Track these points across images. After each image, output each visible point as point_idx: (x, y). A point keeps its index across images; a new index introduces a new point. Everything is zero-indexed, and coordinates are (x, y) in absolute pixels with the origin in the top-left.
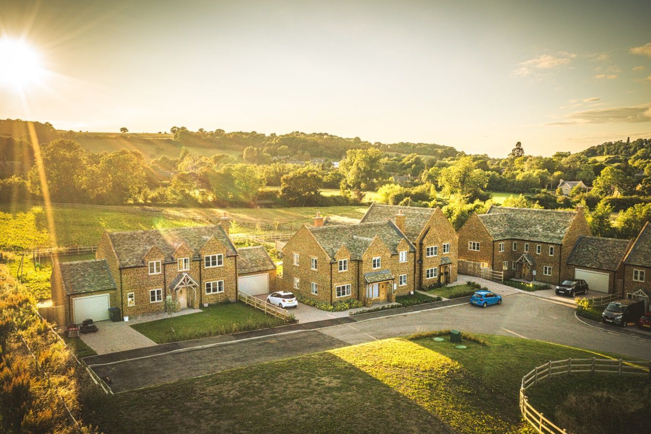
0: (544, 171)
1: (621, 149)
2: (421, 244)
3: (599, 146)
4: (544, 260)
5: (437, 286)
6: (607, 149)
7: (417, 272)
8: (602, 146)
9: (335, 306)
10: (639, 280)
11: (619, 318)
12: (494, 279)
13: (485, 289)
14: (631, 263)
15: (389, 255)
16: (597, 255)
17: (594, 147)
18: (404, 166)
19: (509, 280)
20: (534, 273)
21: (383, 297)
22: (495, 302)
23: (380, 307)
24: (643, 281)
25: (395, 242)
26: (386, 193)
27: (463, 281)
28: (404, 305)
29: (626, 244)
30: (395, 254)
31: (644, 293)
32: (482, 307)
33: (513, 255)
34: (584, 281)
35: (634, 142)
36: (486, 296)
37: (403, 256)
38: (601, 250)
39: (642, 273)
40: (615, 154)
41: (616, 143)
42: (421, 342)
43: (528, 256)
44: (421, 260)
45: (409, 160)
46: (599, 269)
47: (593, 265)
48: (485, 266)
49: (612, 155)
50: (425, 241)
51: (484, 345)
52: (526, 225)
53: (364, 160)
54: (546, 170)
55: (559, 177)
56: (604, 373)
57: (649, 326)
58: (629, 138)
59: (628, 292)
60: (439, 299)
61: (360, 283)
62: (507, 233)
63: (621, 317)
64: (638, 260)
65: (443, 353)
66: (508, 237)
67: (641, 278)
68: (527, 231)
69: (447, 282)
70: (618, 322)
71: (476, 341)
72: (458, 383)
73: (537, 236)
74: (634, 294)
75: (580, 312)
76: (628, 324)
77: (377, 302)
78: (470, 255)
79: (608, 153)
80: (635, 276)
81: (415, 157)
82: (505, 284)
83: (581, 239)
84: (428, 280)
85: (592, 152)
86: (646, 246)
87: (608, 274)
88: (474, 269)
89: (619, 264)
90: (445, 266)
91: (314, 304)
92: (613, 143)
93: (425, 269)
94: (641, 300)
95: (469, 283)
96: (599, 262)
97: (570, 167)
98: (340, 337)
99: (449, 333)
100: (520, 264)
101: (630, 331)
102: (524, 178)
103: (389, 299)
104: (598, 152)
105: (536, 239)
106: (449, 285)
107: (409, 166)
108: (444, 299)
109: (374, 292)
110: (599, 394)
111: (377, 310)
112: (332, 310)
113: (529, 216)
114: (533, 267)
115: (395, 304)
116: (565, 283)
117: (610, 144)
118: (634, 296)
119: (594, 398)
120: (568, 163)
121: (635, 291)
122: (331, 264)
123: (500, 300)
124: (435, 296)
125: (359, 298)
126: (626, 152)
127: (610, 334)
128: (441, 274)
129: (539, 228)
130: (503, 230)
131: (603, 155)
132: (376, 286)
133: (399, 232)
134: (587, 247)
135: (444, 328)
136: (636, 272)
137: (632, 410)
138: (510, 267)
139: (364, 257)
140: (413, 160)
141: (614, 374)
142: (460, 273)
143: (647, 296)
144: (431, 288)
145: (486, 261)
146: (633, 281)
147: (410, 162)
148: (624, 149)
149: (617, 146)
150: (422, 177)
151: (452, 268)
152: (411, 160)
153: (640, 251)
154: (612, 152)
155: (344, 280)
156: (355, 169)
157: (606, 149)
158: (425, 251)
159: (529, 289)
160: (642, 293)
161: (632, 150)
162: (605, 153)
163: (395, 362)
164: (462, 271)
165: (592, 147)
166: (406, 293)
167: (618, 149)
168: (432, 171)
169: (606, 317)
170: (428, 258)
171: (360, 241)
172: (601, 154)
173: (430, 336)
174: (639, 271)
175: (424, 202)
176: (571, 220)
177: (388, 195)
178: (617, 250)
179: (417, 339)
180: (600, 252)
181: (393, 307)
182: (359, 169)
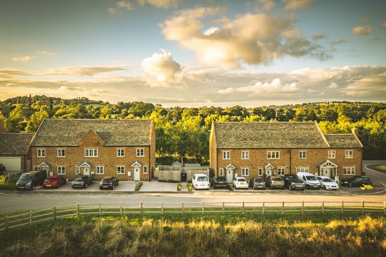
1: (27, 100)
3: (13, 98)
6: (19, 100)
8: (15, 98)
10: (41, 156)
11: (29, 184)
14: (36, 145)
16: (11, 145)
17: (11, 99)
24: (45, 157)
29: (31, 136)
31: (45, 165)
34: (2, 164)
35: (33, 97)
38: (14, 142)
39: (43, 151)
40: (23, 103)
41: (23, 97)
46: (14, 155)
47: (8, 153)
49: (22, 103)
56: (18, 227)
58: (30, 95)
59: (34, 166)
63: (30, 183)
64: (40, 143)
67: (43, 155)
74: (39, 166)
76: (36, 187)
79: (19, 103)
80: (39, 154)
86: (45, 133)
87: (20, 157)
89: (27, 149)
92: (22, 97)
94: (44, 169)
96: (13, 150)
101: (37, 192)
104: (13, 102)
117: (20, 97)
118: (39, 168)
121: (39, 164)
126: (29, 102)
127: (23, 197)
134: (3, 141)
136: (39, 151)
137: (43, 252)
141: (26, 225)
143: (47, 166)
146: (38, 158)
148: (28, 101)
149: (24, 99)
153: (41, 137)
154: (21, 102)
157: (18, 100)
160: (44, 165)
161: (33, 101)
162: (17, 103)
165: (9, 99)
167: (25, 100)
169: (19, 185)
172: (15, 103)
174: (41, 150)
178: (26, 140)
180: (14, 143)
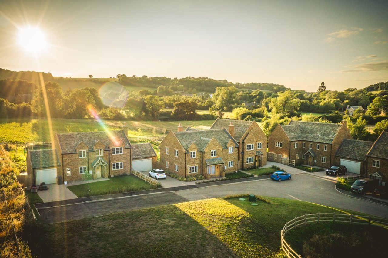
0: (338, 100)
2: (243, 143)
3: (375, 85)
4: (321, 153)
5: (254, 168)
6: (381, 86)
7: (241, 159)
8: (378, 85)
9: (187, 178)
10: (376, 166)
11: (361, 189)
12: (290, 165)
13: (283, 171)
14: (372, 156)
15: (221, 149)
16: (354, 151)
17: (372, 85)
18: (252, 97)
19: (298, 165)
20: (315, 161)
21: (217, 173)
22: (286, 178)
23: (215, 179)
24: (379, 167)
25: (226, 141)
26: (237, 113)
27: (270, 165)
28: (229, 179)
29: (372, 144)
30: (226, 148)
31: (379, 175)
32: (278, 181)
33: (302, 150)
34: (345, 166)
36: (281, 174)
37: (231, 150)
38: (356, 148)
39: (378, 162)
40: (386, 90)
42: (231, 200)
43: (312, 151)
44: (243, 152)
45: (255, 93)
46: (355, 160)
47: (351, 157)
48: (285, 157)
49: (384, 90)
50: (245, 141)
51: (269, 203)
52: (312, 132)
53: (226, 93)
54: (339, 99)
55: (347, 103)
56: (341, 222)
57: (379, 195)
59: (369, 174)
60: (252, 176)
61: (203, 165)
62: (300, 136)
63: (362, 189)
64: (376, 154)
65: (242, 207)
66: (300, 139)
67: (378, 166)
68: (312, 136)
69: (260, 166)
70: (360, 192)
71: (264, 201)
72: (246, 225)
73: (317, 139)
74: (373, 175)
75: (339, 186)
76: (367, 193)
77: (213, 176)
78: (276, 150)
79: (381, 89)
80: (374, 164)
81: (259, 91)
82: (296, 168)
83: (345, 141)
84: (247, 164)
85: (371, 88)
86: (382, 145)
87: (360, 163)
88: (278, 158)
90: (259, 156)
91: (176, 177)
92: (385, 83)
93: (246, 158)
94: (377, 178)
95: (273, 167)
96: (355, 155)
97: (354, 97)
98: (185, 197)
99: (248, 196)
100: (307, 156)
101: (366, 197)
102: (324, 104)
103: (221, 175)
104: (375, 88)
105: (316, 141)
106: (261, 168)
107: (255, 97)
108: (255, 176)
109: (211, 171)
110: (334, 235)
111: (213, 181)
112: (186, 181)
113: (313, 126)
114: (315, 158)
115: (224, 178)
116: (332, 167)
117: (383, 83)
118: (373, 176)
119: (331, 237)
120: (353, 95)
121: (373, 173)
122: (185, 153)
123: (290, 177)
124: (250, 174)
125: (203, 174)
127: (354, 199)
128: (256, 161)
129: (319, 134)
130: (297, 135)
131: (378, 90)
132: (213, 167)
133: (229, 136)
134: (348, 146)
135: (247, 193)
136: (375, 162)
137: (354, 245)
138: (301, 157)
139: (206, 150)
140: (258, 93)
141: (347, 223)
142: (268, 160)
143: (380, 176)
144: (249, 169)
145: (286, 153)
146: (372, 167)
147: (256, 94)
150: (262, 103)
151: (264, 157)
152: (256, 93)
153: (378, 149)
154: (383, 88)
155: (194, 163)
156: (221, 99)
157: (379, 87)
158: (245, 147)
159: (310, 171)
160: (377, 175)
162: (379, 89)
163: (211, 212)
164: (270, 159)
165: (371, 85)
166: (232, 171)
168: (268, 99)
169: (353, 189)
170: (247, 151)
171: (204, 141)
172: (377, 90)
173: (237, 198)
174: (376, 161)
175: (259, 118)
176: (338, 129)
177: (238, 114)
178: (366, 148)
179: (229, 199)
180: (356, 149)
181: (222, 180)
182: (223, 98)
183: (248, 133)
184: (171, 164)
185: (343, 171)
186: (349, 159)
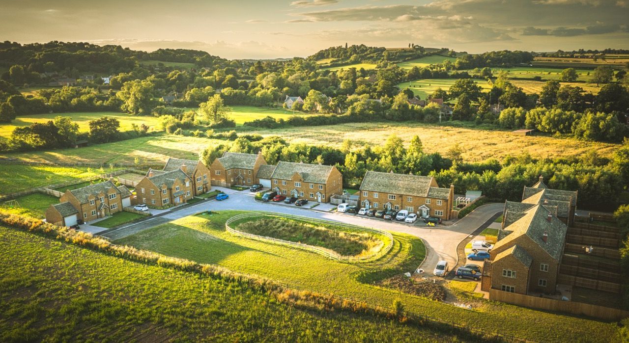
0: (276, 88)
2: (194, 177)
3: (326, 50)
4: (247, 176)
5: (203, 193)
6: (332, 53)
7: (194, 189)
8: (328, 50)
9: (163, 208)
11: (267, 198)
12: (228, 187)
13: (223, 193)
14: (273, 178)
15: (182, 185)
16: (267, 173)
18: (169, 82)
19: (233, 187)
20: (244, 182)
21: (181, 201)
22: (225, 197)
23: (181, 205)
24: (277, 184)
25: (183, 178)
27: (214, 189)
28: (190, 204)
30: (184, 184)
31: (277, 188)
32: (221, 200)
33: (235, 175)
35: (350, 48)
36: (222, 196)
37: (188, 184)
40: (337, 58)
41: (338, 48)
43: (241, 175)
44: (195, 184)
46: (267, 179)
47: (265, 177)
48: (223, 181)
50: (196, 176)
51: (218, 214)
52: (240, 161)
53: (140, 91)
55: (286, 93)
57: (276, 200)
59: (273, 188)
60: (204, 199)
61: (172, 197)
62: (232, 165)
64: (275, 176)
65: (205, 218)
66: (232, 167)
68: (240, 164)
69: (207, 191)
70: (266, 200)
73: (244, 166)
75: (257, 199)
76: (270, 200)
77: (179, 204)
78: (216, 177)
79: (332, 57)
80: (275, 182)
81: (178, 74)
82: (231, 189)
83: (261, 166)
84: (198, 192)
86: (278, 171)
88: (218, 183)
90: (205, 184)
91: (155, 208)
92: (336, 48)
93: (197, 188)
95: (216, 191)
96: (267, 176)
97: (294, 83)
98: (170, 218)
99: (207, 212)
100: (238, 179)
101: (270, 203)
102: (261, 95)
103: (184, 202)
104: (325, 55)
105: (244, 168)
106: (208, 192)
107: (174, 82)
108: (206, 199)
109: (178, 200)
111: (180, 207)
112: (163, 209)
113: (240, 157)
114: (243, 180)
115: (187, 203)
116: (254, 186)
117: (334, 49)
118: (275, 190)
120: (293, 80)
122: (160, 192)
123: (228, 196)
124: (202, 198)
125: (172, 203)
126: (344, 56)
127: (262, 205)
128: (204, 188)
129: (245, 162)
130: (230, 164)
132: (178, 198)
133: (185, 174)
134: (263, 170)
135: (206, 210)
138: (234, 180)
139: (173, 187)
140: (176, 76)
142: (212, 185)
143: (278, 190)
144: (200, 195)
145: (222, 178)
146: (274, 184)
147: (174, 78)
148: (343, 53)
149: (338, 50)
150: (186, 97)
151: (209, 185)
152: (174, 76)
153: (276, 173)
155: (166, 197)
156: (133, 98)
158: (196, 180)
159: (240, 190)
161: (348, 54)
162: (330, 56)
163: (191, 222)
164: (213, 184)
165: (321, 51)
166: (190, 198)
167: (340, 53)
168: (193, 91)
169: (263, 199)
170: (197, 182)
171: (169, 181)
172: (327, 57)
173: (201, 214)
174: (276, 180)
175: (191, 131)
176: (257, 158)
177: (164, 124)
179: (197, 215)
181: (186, 205)
182: (136, 98)
183: (197, 170)
184: (148, 199)
185: (261, 188)
186: (265, 179)
